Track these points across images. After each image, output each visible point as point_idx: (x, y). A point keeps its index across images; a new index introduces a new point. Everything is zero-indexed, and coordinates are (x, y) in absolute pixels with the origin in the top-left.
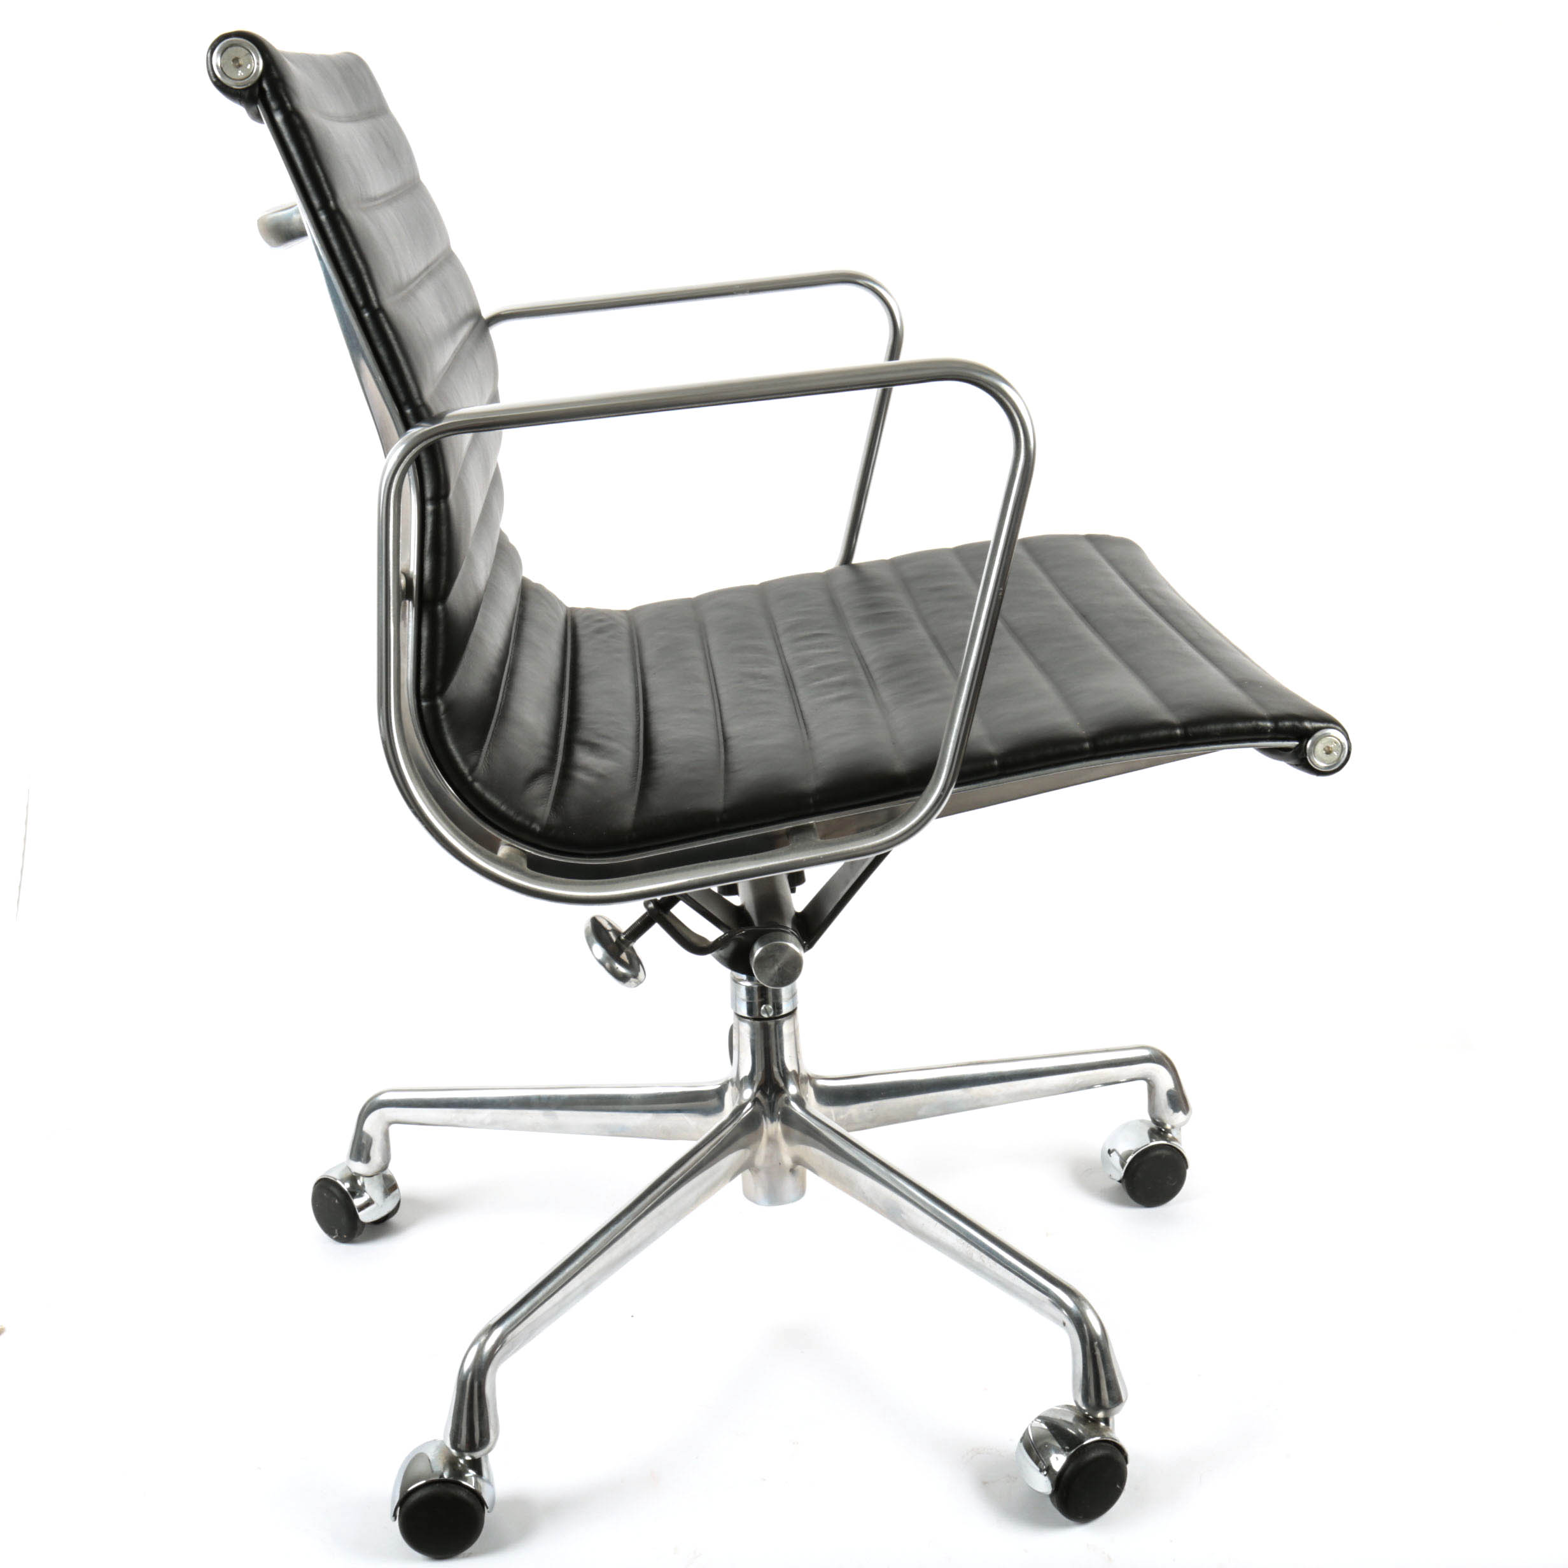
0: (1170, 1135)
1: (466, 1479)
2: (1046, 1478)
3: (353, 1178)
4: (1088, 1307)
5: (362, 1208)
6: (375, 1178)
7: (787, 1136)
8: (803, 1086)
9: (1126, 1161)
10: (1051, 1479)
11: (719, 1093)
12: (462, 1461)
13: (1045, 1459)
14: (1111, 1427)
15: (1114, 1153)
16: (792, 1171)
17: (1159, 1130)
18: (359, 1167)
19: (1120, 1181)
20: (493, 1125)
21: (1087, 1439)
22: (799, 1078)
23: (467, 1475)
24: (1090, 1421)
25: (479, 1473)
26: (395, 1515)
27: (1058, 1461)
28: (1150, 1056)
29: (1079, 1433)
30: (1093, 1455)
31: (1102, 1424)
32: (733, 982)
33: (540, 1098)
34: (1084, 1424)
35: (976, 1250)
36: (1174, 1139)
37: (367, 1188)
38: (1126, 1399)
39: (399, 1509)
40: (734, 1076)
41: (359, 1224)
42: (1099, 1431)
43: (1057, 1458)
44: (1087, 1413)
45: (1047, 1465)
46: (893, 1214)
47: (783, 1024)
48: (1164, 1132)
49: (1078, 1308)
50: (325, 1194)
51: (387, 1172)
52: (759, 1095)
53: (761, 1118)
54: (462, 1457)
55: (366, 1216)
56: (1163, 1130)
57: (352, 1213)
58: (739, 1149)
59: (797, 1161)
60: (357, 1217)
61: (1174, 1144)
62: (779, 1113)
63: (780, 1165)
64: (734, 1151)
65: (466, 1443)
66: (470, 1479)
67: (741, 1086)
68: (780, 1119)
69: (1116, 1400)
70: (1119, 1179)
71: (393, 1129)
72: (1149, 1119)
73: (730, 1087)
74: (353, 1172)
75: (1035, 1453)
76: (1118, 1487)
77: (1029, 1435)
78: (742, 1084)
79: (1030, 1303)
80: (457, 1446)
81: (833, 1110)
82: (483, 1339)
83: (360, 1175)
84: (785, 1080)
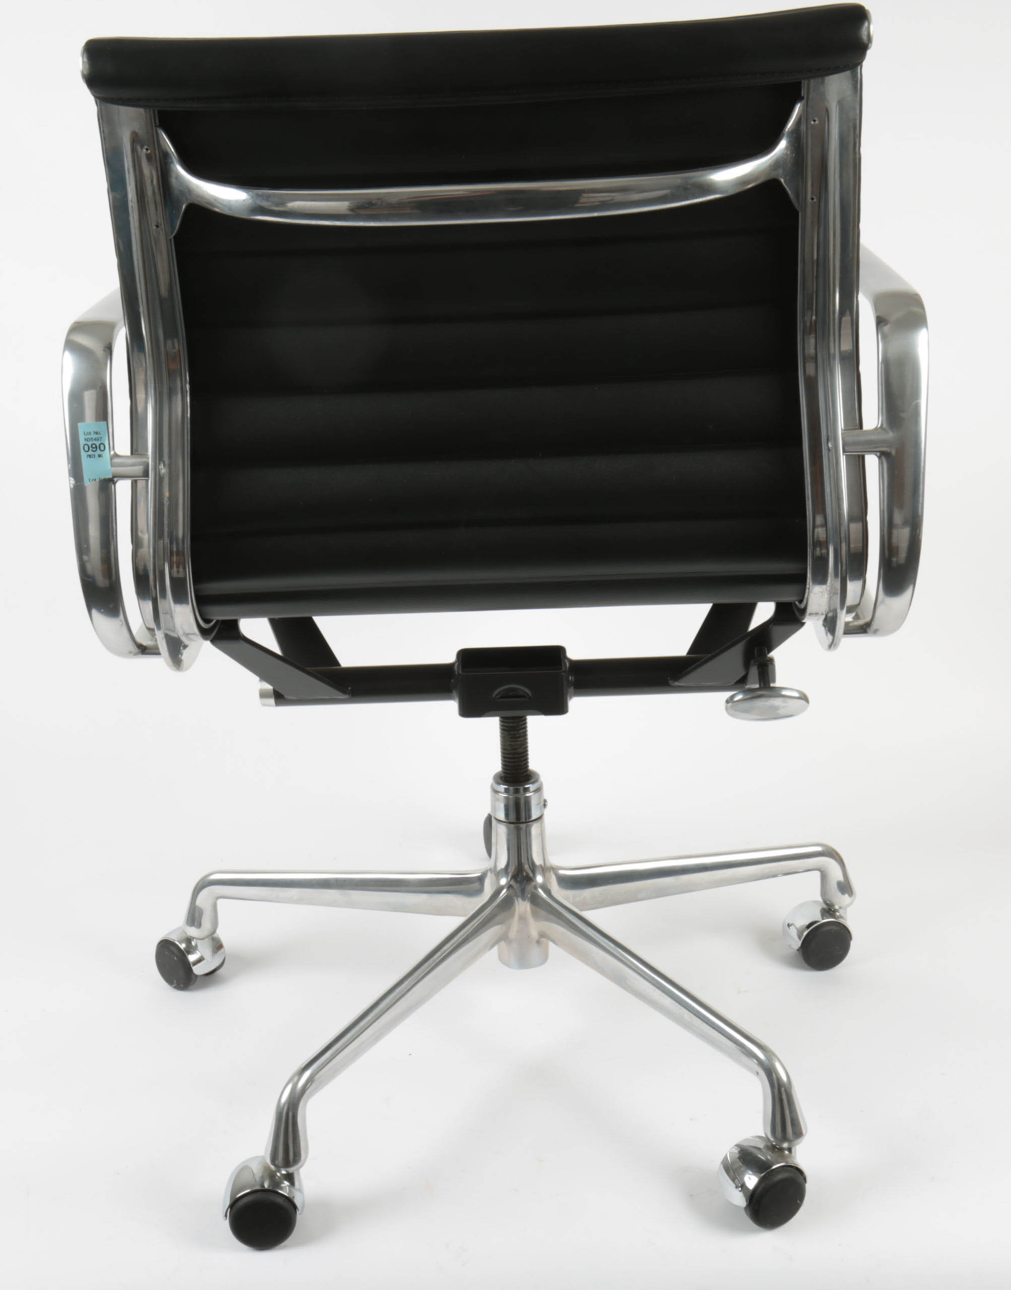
0: (838, 914)
1: (282, 1189)
2: (741, 1194)
3: (188, 940)
4: (777, 1060)
5: (196, 963)
6: (206, 939)
7: (535, 914)
8: (547, 874)
9: (802, 935)
10: (745, 1195)
11: (481, 879)
12: (278, 1174)
13: (740, 1179)
14: (793, 1154)
15: (793, 926)
16: (538, 942)
17: (829, 910)
18: (192, 932)
19: (797, 950)
20: (300, 901)
21: (775, 1165)
22: (545, 870)
23: (283, 1185)
24: (776, 1150)
25: (292, 1183)
26: (226, 1215)
27: (751, 1180)
28: (823, 851)
29: (768, 1160)
30: (780, 1176)
31: (787, 1152)
32: (493, 793)
33: (337, 880)
34: (772, 1153)
35: (687, 1012)
36: (841, 917)
37: (199, 947)
38: (806, 1133)
39: (229, 1210)
40: (492, 866)
41: (193, 976)
42: (783, 1158)
43: (749, 1178)
44: (774, 1143)
45: (742, 1183)
46: (620, 981)
47: (531, 827)
48: (833, 911)
49: (769, 1061)
50: (166, 953)
51: (215, 935)
52: (512, 883)
53: (514, 901)
54: (279, 1171)
55: (198, 970)
56: (833, 910)
57: (187, 968)
58: (497, 925)
59: (542, 935)
60: (191, 970)
61: (841, 921)
62: (529, 896)
63: (529, 937)
64: (492, 926)
65: (283, 1159)
66: (285, 1189)
67: (498, 874)
68: (529, 900)
69: (798, 1134)
70: (797, 949)
71: (220, 902)
72: (820, 900)
73: (489, 874)
74: (188, 935)
75: (732, 1173)
76: (798, 1202)
77: (727, 1159)
78: (498, 873)
79: (730, 1055)
80: (275, 1162)
81: (571, 893)
82: (296, 1079)
83: (194, 938)
84: (534, 872)
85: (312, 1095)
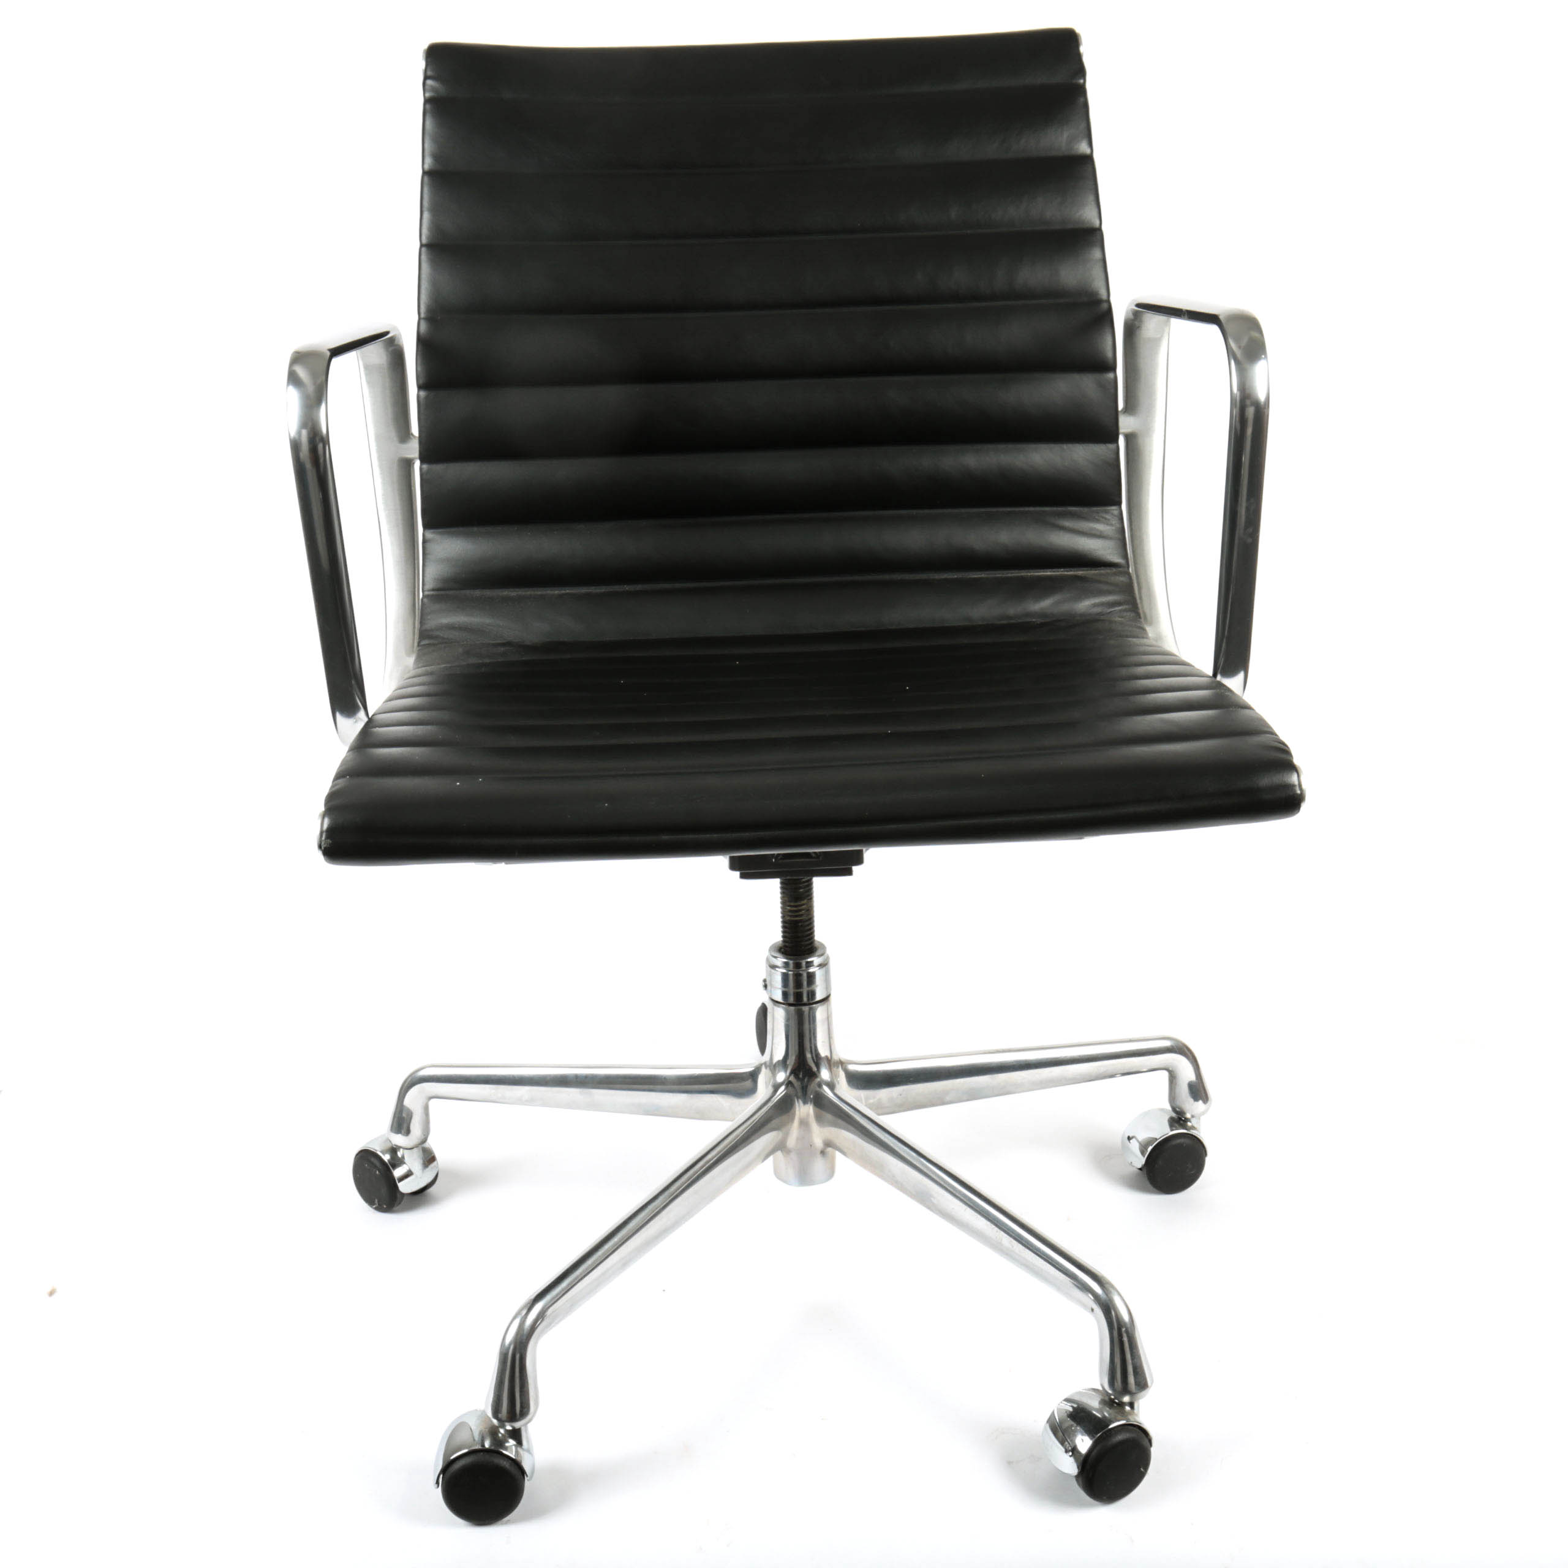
0: (1190, 1124)
1: (506, 1449)
2: (1072, 1459)
3: (394, 1150)
4: (1116, 1293)
5: (402, 1179)
6: (415, 1150)
7: (819, 1119)
8: (834, 1069)
9: (1147, 1150)
10: (1076, 1460)
11: (753, 1075)
12: (502, 1431)
13: (1072, 1441)
14: (1136, 1411)
15: (1134, 1139)
16: (823, 1153)
17: (1179, 1119)
18: (399, 1140)
19: (1140, 1169)
20: (531, 1102)
21: (1114, 1422)
22: (831, 1063)
23: (507, 1444)
24: (1115, 1405)
25: (519, 1443)
26: (437, 1482)
27: (1084, 1443)
28: (1172, 1046)
29: (1104, 1416)
30: (1120, 1437)
31: (1128, 1408)
32: (769, 969)
33: (576, 1076)
34: (1110, 1409)
35: (1005, 1235)
36: (1193, 1128)
37: (406, 1159)
38: (1152, 1383)
39: (441, 1476)
40: (767, 1060)
41: (398, 1195)
42: (1124, 1415)
43: (1082, 1440)
44: (1113, 1397)
45: (1073, 1446)
46: (923, 1199)
47: (816, 1009)
48: (1184, 1121)
49: (1107, 1295)
50: (366, 1165)
51: (426, 1145)
52: (792, 1078)
53: (794, 1103)
54: (503, 1426)
55: (405, 1187)
56: (1183, 1119)
57: (392, 1184)
58: (772, 1132)
59: (828, 1144)
60: (396, 1187)
61: (1193, 1133)
62: (812, 1096)
63: (811, 1146)
64: (767, 1132)
65: (508, 1413)
66: (510, 1448)
67: (773, 1067)
68: (812, 1102)
69: (1142, 1385)
70: (1140, 1166)
71: (433, 1103)
72: (1170, 1108)
73: (763, 1069)
74: (393, 1144)
75: (1060, 1434)
76: (1142, 1469)
77: (1055, 1417)
78: (775, 1066)
79: (1059, 1288)
80: (498, 1416)
81: (863, 1093)
82: (524, 1312)
83: (400, 1147)
84: (818, 1066)
85: (543, 1332)
